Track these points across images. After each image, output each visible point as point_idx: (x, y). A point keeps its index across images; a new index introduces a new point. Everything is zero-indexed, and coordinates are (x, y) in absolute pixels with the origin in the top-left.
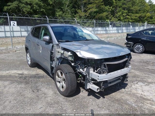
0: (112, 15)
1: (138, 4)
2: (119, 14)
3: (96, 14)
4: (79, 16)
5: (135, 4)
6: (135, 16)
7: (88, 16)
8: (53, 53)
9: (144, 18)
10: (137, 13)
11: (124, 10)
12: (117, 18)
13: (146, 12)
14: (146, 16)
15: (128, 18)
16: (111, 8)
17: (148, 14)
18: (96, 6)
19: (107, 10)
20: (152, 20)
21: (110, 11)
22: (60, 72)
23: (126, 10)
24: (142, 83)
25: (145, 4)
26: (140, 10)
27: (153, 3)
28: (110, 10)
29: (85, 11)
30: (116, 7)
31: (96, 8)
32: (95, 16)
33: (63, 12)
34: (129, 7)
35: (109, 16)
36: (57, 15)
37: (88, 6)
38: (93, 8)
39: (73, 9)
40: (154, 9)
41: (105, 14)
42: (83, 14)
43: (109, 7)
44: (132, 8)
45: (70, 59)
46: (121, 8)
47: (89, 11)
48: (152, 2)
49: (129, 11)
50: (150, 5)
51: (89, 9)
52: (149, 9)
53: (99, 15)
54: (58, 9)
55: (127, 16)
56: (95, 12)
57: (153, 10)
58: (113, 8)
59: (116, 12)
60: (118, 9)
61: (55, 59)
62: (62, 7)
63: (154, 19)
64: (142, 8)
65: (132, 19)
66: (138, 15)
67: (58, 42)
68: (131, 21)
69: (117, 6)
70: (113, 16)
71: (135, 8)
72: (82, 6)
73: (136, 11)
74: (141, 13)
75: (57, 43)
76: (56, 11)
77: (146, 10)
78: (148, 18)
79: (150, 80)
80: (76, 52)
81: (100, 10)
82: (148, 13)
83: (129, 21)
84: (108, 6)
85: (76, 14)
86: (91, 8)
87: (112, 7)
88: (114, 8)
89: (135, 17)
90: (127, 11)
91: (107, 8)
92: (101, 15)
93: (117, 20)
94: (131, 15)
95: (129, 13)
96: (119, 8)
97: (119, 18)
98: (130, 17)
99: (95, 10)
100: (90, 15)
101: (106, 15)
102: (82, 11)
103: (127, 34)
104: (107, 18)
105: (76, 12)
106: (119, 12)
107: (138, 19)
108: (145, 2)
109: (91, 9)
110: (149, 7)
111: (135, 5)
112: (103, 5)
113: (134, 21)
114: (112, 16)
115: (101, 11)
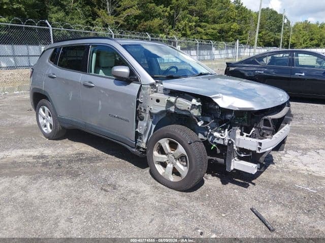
0: (170, 24)
1: (217, 4)
2: (183, 23)
3: (138, 22)
4: (103, 22)
5: (211, 5)
6: (213, 29)
7: (121, 25)
8: (141, 103)
9: (227, 32)
10: (215, 22)
11: (192, 15)
12: (180, 30)
13: (230, 21)
14: (231, 28)
15: (199, 33)
16: (168, 9)
17: (235, 26)
18: (138, 4)
19: (160, 14)
20: (241, 36)
21: (167, 17)
22: (168, 141)
23: (196, 16)
24: (294, 151)
25: (229, 5)
26: (220, 18)
27: (242, 4)
28: (167, 14)
29: (115, 14)
30: (177, 8)
31: (139, 8)
32: (136, 26)
33: (67, 14)
34: (202, 10)
35: (164, 26)
36: (52, 18)
37: (122, 4)
38: (132, 7)
39: (88, 8)
40: (244, 16)
41: (156, 22)
42: (111, 20)
43: (164, 7)
44: (206, 13)
45: (196, 113)
46: (186, 11)
47: (125, 14)
48: (241, 2)
49: (202, 17)
50: (237, 8)
51: (124, 10)
52: (236, 16)
53: (145, 24)
54: (55, 5)
55: (199, 29)
56: (136, 17)
57: (243, 18)
58: (171, 10)
59: (177, 19)
60: (182, 13)
61: (146, 116)
62: (62, 2)
63: (245, 35)
64: (225, 13)
65: (207, 34)
66: (217, 26)
67: (154, 79)
68: (205, 37)
69: (178, 6)
70: (172, 28)
71: (212, 13)
72: (108, 3)
73: (214, 17)
74: (222, 23)
75: (152, 81)
76: (50, 9)
77: (231, 18)
78: (235, 32)
79: (303, 146)
80: (213, 97)
81: (147, 12)
82: (235, 24)
83: (201, 38)
84: (162, 6)
85: (97, 20)
86: (129, 8)
87: (169, 7)
88: (173, 11)
89: (212, 31)
90: (198, 18)
91: (160, 9)
92: (149, 23)
93: (180, 35)
94: (206, 26)
95: (201, 21)
96: (183, 10)
97: (183, 32)
98: (204, 30)
99: (138, 12)
100: (126, 23)
101: (160, 25)
102: (109, 12)
103: (227, 63)
104: (161, 30)
105: (95, 16)
106: (183, 18)
107: (218, 35)
108: (228, 2)
109: (128, 10)
110: (236, 11)
111: (212, 7)
112: (152, 3)
113: (210, 37)
114: (170, 26)
115: (148, 15)
